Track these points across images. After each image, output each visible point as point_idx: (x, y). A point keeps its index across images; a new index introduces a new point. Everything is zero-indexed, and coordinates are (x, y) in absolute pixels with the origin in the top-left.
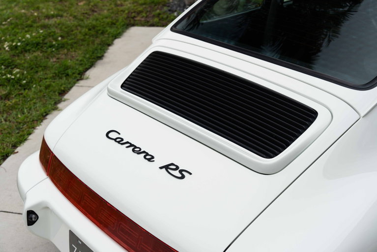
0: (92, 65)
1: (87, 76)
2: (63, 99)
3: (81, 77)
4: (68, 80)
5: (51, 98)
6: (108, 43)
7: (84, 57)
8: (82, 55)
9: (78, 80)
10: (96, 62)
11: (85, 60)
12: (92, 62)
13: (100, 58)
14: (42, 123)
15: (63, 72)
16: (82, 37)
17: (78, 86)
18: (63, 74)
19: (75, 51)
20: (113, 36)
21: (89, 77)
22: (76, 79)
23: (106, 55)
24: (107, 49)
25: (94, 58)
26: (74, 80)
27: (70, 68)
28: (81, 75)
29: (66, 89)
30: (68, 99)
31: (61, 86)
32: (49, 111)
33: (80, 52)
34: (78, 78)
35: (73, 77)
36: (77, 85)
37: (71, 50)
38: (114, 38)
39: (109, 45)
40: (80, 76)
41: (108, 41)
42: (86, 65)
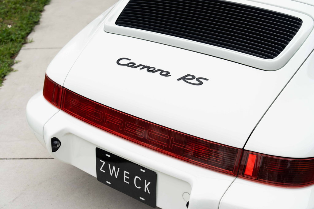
0: (31, 30)
1: (31, 40)
2: (15, 61)
3: (25, 41)
4: (14, 45)
5: (3, 62)
6: (40, 10)
7: (22, 23)
8: (20, 22)
9: (23, 44)
10: (34, 27)
11: (24, 26)
12: (32, 27)
13: (37, 23)
14: (3, 84)
15: (7, 38)
16: (13, 6)
17: (25, 49)
18: (8, 39)
19: (10, 19)
20: (42, 3)
21: (33, 40)
22: (21, 43)
23: (41, 20)
24: (41, 15)
25: (31, 24)
26: (20, 44)
27: (12, 34)
28: (25, 39)
29: (15, 52)
30: (20, 61)
31: (10, 49)
32: (6, 73)
33: (16, 20)
34: (23, 42)
35: (18, 42)
36: (23, 48)
37: (6, 18)
38: (44, 4)
39: (41, 11)
40: (23, 40)
41: (39, 8)
42: (26, 30)
